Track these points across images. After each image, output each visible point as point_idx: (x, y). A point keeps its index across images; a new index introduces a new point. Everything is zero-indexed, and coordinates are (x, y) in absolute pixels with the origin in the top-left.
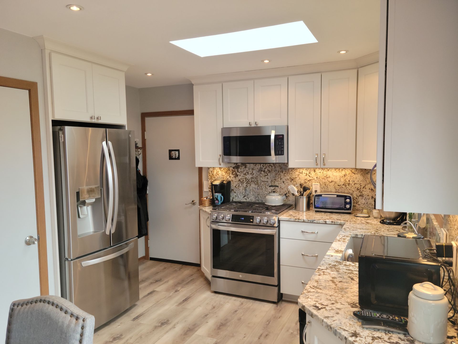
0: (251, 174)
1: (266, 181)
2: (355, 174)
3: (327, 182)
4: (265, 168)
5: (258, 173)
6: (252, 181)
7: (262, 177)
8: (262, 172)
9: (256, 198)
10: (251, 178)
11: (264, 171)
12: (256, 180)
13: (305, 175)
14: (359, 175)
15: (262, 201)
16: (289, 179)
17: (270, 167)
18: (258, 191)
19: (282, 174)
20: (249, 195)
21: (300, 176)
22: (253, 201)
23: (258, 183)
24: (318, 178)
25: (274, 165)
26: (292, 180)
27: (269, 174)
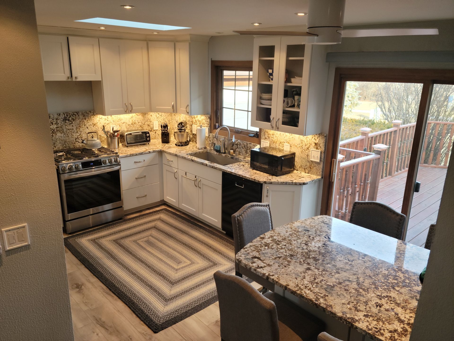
0: (56, 124)
1: (71, 128)
2: (138, 115)
3: (121, 123)
4: (69, 117)
5: (62, 123)
6: (57, 130)
7: (67, 125)
8: (67, 121)
9: (63, 145)
10: (56, 127)
11: (69, 120)
12: (61, 129)
13: (104, 119)
14: (141, 116)
15: (70, 147)
16: (92, 124)
17: (74, 115)
18: (65, 139)
19: (85, 121)
20: (56, 144)
21: (100, 121)
22: (60, 149)
23: (63, 131)
24: (114, 121)
25: (77, 114)
26: (95, 125)
27: (73, 122)
